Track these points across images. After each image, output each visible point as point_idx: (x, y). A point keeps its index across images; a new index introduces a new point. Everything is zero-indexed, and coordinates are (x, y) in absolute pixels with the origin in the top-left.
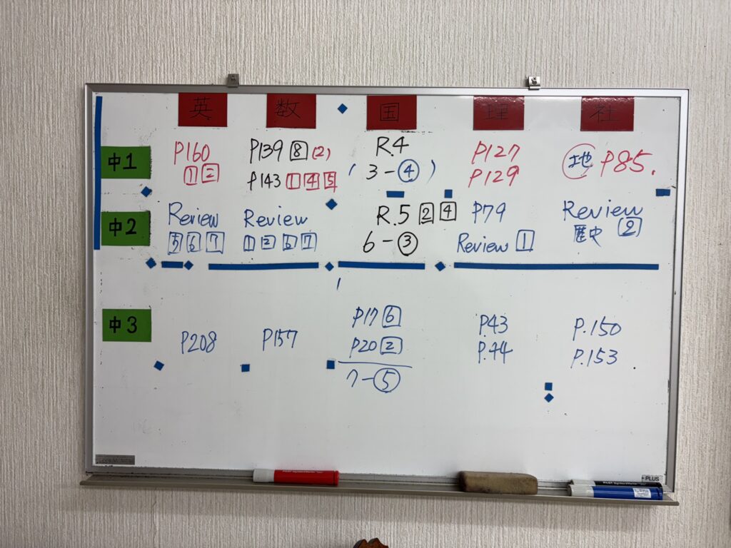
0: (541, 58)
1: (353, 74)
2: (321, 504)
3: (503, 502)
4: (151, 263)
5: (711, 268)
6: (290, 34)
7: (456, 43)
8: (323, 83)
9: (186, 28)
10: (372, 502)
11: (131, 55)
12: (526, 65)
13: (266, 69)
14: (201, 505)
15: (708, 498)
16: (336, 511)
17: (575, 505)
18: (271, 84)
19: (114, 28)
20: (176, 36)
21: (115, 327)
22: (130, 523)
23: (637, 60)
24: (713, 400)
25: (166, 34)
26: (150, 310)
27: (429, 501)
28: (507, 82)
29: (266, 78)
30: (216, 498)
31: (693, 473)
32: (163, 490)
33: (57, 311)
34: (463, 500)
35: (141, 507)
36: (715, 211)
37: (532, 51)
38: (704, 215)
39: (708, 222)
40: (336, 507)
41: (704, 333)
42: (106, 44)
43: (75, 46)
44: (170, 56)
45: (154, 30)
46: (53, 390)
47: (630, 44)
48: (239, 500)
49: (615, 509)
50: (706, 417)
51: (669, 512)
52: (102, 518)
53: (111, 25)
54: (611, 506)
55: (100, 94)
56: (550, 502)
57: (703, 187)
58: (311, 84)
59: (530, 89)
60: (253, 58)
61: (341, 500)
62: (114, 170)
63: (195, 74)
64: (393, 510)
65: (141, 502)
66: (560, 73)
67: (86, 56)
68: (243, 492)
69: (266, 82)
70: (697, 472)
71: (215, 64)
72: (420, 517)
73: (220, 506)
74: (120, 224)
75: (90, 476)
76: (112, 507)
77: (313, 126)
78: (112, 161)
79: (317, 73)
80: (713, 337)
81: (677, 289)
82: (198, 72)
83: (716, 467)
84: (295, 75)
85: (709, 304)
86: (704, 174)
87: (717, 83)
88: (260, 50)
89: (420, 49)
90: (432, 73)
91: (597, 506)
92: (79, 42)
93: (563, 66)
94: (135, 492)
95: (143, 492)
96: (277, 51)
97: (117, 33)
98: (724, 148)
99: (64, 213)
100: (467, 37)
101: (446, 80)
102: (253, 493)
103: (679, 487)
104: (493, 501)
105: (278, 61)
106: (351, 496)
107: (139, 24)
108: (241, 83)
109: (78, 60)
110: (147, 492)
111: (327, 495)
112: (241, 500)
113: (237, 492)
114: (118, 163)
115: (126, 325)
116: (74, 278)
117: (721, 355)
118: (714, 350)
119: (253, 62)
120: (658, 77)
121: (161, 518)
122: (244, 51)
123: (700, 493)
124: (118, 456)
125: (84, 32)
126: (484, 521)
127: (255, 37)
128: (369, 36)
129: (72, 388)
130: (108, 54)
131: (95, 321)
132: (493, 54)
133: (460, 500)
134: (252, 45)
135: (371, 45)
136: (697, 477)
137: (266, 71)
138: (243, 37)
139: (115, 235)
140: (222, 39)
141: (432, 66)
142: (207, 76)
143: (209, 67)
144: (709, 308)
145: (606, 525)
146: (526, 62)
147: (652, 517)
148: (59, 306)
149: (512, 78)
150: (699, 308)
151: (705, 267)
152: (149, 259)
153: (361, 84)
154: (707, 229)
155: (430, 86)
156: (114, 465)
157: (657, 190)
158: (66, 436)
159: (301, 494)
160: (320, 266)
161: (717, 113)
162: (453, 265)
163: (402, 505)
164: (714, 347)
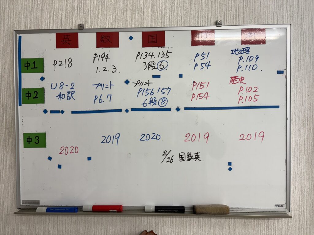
0: (222, 12)
1: (136, 23)
2: (126, 220)
3: (211, 218)
4: (45, 111)
5: (304, 107)
6: (106, 5)
7: (183, 6)
8: (122, 27)
9: (59, 4)
10: (150, 220)
11: (34, 17)
12: (215, 16)
13: (96, 21)
14: (71, 223)
15: (306, 214)
16: (133, 224)
17: (244, 219)
18: (99, 28)
19: (27, 5)
20: (55, 7)
21: (29, 141)
22: (39, 231)
23: (267, 12)
24: (307, 168)
25: (50, 7)
26: (45, 133)
27: (176, 218)
28: (207, 24)
29: (96, 25)
30: (78, 219)
31: (299, 203)
32: (53, 216)
33: (3, 134)
34: (192, 218)
35: (43, 224)
36: (305, 80)
37: (218, 9)
38: (300, 82)
39: (302, 86)
40: (133, 222)
41: (302, 137)
42: (23, 12)
43: (9, 14)
44: (52, 17)
45: (45, 5)
46: (2, 171)
47: (263, 5)
48: (88, 220)
49: (263, 221)
50: (304, 176)
51: (288, 221)
52: (26, 229)
53: (26, 4)
54: (261, 219)
55: (20, 35)
56: (232, 218)
57: (299, 69)
58: (117, 27)
59: (217, 26)
60: (90, 16)
61: (136, 219)
62: (27, 69)
63: (63, 24)
64: (159, 223)
65: (44, 222)
66: (231, 19)
67: (14, 18)
68: (90, 216)
69: (96, 27)
70: (301, 202)
71: (72, 19)
72: (172, 226)
73: (79, 223)
74: (31, 94)
75: (19, 210)
76: (30, 224)
77: (118, 47)
78: (26, 65)
79: (119, 22)
80: (306, 139)
81: (288, 117)
82: (65, 24)
83: (310, 200)
84: (109, 24)
85: (304, 124)
86: (299, 64)
87: (304, 21)
88: (93, 13)
89: (166, 10)
90: (172, 21)
91: (255, 219)
92: (11, 12)
93: (232, 15)
94: (41, 217)
95: (44, 217)
96: (101, 13)
97: (28, 7)
98: (308, 51)
99: (5, 89)
100: (188, 4)
101: (178, 24)
102: (95, 216)
103: (293, 210)
104: (206, 218)
105: (101, 17)
106: (140, 217)
107: (37, 3)
108: (85, 28)
109: (11, 20)
110: (46, 217)
111: (129, 217)
112: (89, 220)
113: (87, 216)
114: (29, 66)
115: (34, 140)
116: (10, 119)
117: (310, 147)
118: (307, 145)
119: (90, 18)
120: (277, 19)
121: (53, 229)
122: (86, 13)
123: (302, 212)
124: (32, 201)
125: (13, 7)
126: (202, 227)
127: (90, 6)
128: (143, 5)
129: (11, 170)
130: (24, 17)
131: (20, 138)
132: (199, 11)
133: (191, 217)
134: (89, 10)
135: (144, 9)
136: (301, 205)
137: (96, 22)
138: (85, 7)
139: (28, 99)
140: (75, 8)
141: (172, 18)
142: (69, 25)
143: (69, 21)
144: (304, 125)
145: (259, 228)
146: (215, 14)
147: (280, 224)
148: (4, 132)
149: (209, 22)
150: (299, 126)
151: (301, 106)
152: (44, 109)
153: (139, 27)
154: (302, 89)
155: (171, 26)
156: (30, 205)
157: (277, 71)
158: (9, 192)
159: (117, 216)
160: (122, 111)
161: (304, 35)
162: (184, 109)
163: (164, 221)
164: (307, 144)
